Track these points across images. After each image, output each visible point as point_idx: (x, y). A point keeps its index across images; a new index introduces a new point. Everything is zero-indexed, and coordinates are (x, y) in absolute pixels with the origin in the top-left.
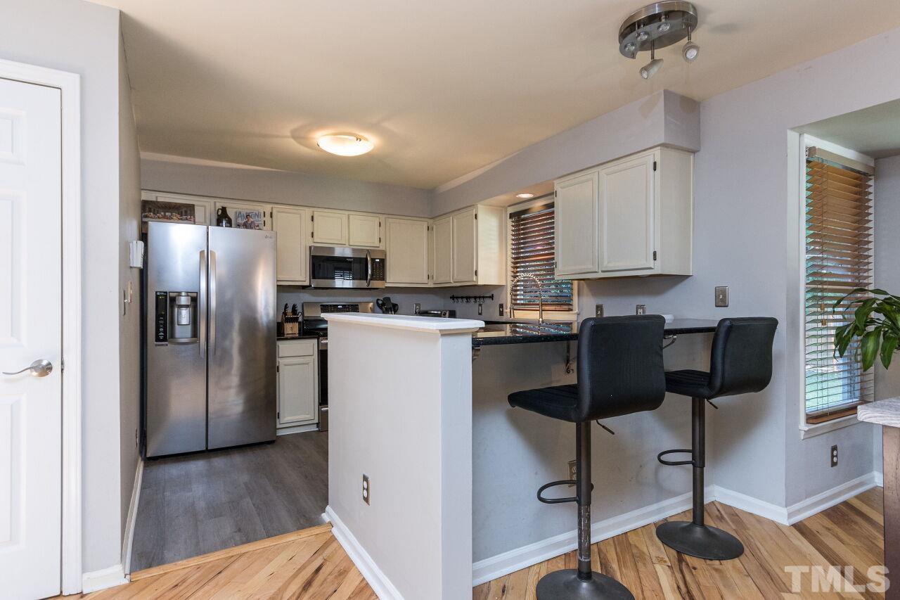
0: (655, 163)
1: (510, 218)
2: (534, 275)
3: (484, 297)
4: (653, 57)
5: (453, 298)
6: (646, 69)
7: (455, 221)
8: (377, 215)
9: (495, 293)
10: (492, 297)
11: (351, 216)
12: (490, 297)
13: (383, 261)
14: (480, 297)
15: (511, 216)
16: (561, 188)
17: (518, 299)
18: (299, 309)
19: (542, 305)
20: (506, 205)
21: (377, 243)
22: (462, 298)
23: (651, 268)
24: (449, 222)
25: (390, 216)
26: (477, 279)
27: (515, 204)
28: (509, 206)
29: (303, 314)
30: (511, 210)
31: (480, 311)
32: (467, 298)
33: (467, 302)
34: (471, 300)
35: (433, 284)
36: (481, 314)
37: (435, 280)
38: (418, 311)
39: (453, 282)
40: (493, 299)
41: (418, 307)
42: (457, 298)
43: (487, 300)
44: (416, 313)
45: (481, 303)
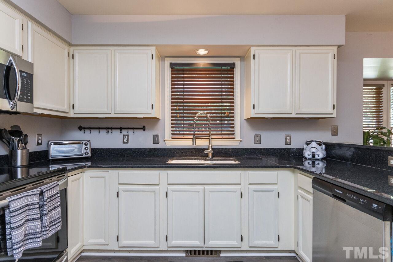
0: (334, 55)
5: (80, 128)
12: (139, 128)
13: (31, 77)
16: (259, 53)
20: (165, 56)
21: (20, 53)
23: (332, 114)
31: (126, 140)
32: (107, 129)
33: (108, 132)
34: (114, 131)
35: (75, 114)
36: (127, 143)
37: (77, 110)
38: (40, 141)
39: (113, 113)
40: (144, 130)
41: (40, 138)
42: (90, 128)
43: (137, 131)
44: (39, 144)
45: (127, 133)
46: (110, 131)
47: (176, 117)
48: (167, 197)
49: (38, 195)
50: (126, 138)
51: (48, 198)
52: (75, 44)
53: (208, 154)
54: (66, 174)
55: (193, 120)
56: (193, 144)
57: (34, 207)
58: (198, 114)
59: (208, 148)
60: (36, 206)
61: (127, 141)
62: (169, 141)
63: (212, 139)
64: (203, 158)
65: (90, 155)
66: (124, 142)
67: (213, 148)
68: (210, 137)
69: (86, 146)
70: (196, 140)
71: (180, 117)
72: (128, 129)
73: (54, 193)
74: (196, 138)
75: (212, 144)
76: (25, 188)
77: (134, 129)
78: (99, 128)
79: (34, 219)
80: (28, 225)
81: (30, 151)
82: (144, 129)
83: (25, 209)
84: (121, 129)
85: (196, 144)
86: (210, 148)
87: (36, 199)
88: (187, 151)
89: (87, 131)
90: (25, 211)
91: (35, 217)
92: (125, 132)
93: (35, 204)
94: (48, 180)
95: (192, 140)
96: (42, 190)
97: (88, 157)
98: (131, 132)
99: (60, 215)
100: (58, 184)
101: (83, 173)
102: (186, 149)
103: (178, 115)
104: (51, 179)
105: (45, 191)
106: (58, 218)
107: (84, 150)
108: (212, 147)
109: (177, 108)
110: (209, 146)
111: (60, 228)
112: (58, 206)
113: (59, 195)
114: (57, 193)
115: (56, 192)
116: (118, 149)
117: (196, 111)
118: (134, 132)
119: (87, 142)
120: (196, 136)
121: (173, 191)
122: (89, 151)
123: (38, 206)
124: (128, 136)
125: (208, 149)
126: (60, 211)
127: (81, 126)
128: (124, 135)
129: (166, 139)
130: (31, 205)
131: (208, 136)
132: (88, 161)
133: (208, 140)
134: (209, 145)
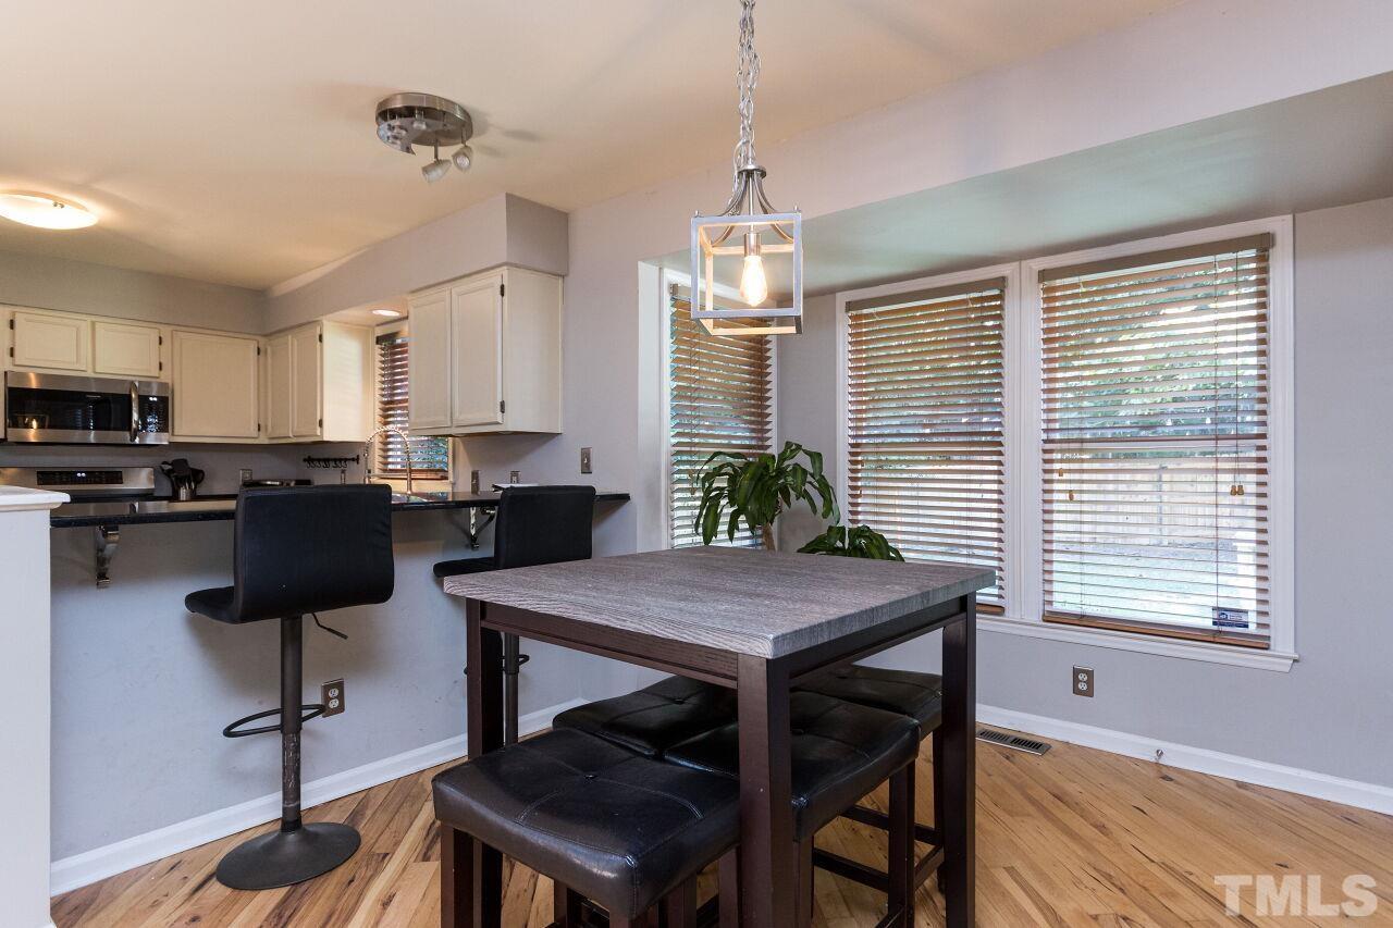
0: (502, 287)
1: (377, 343)
2: (400, 428)
3: (346, 460)
4: (436, 156)
5: (309, 460)
6: (426, 170)
7: (296, 343)
8: (157, 326)
9: (360, 452)
10: (357, 460)
11: (97, 326)
12: (353, 460)
13: (164, 400)
14: (340, 460)
15: (379, 340)
16: (415, 307)
17: (390, 463)
19: (411, 471)
20: (375, 324)
21: (155, 372)
22: (319, 460)
23: (498, 423)
24: (287, 344)
25: (178, 328)
26: (322, 432)
27: (382, 324)
28: (378, 325)
30: (380, 332)
41: (247, 475)
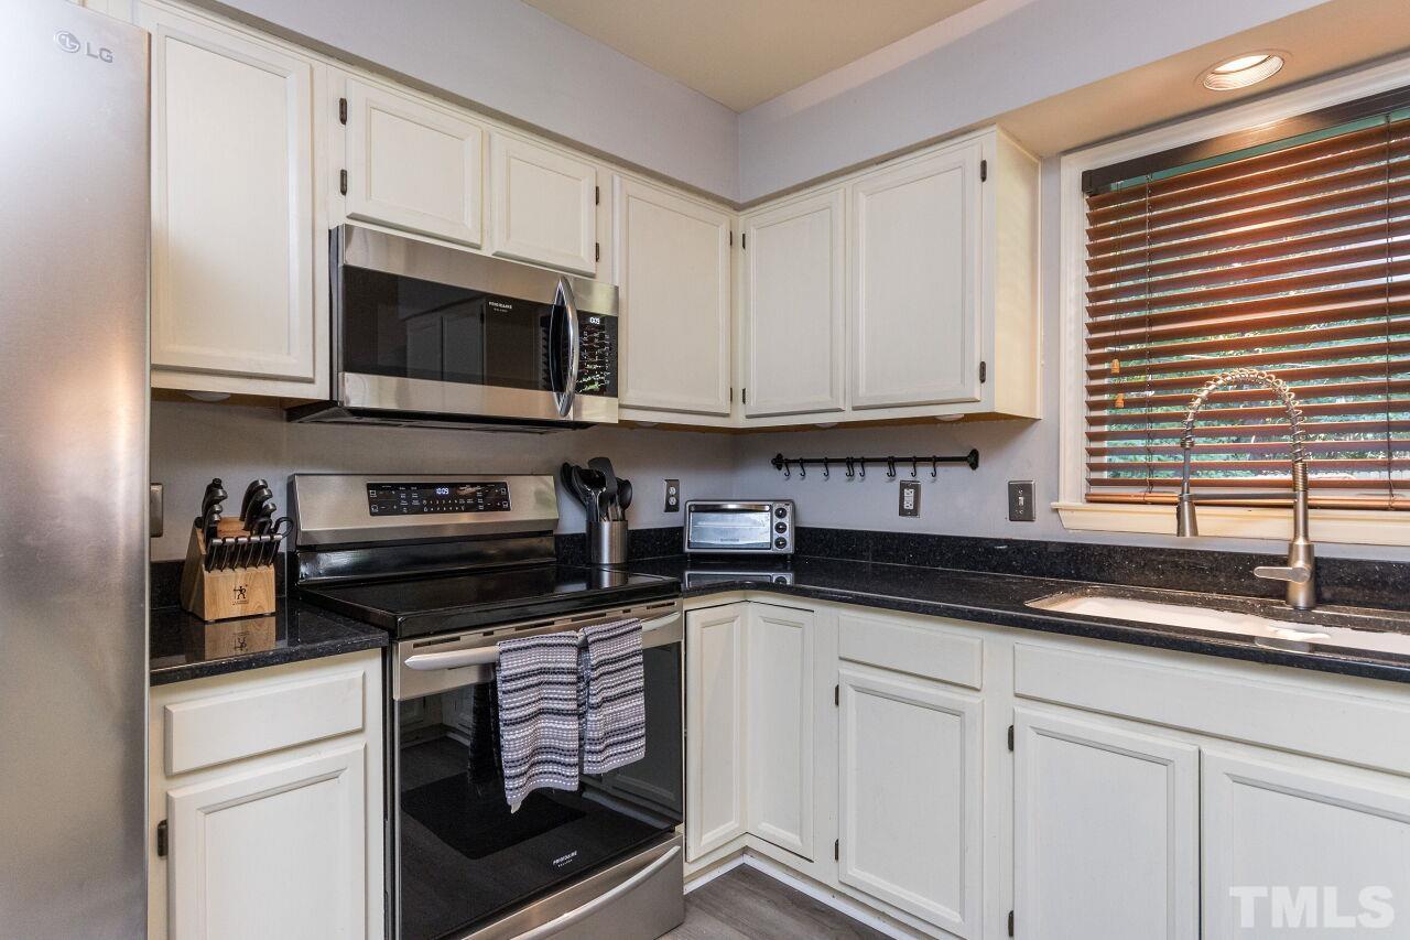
5: (779, 462)
9: (992, 443)
13: (611, 326)
18: (277, 505)
29: (292, 519)
31: (909, 504)
32: (850, 462)
33: (851, 475)
34: (871, 471)
35: (748, 417)
36: (914, 512)
37: (754, 405)
38: (673, 501)
39: (848, 408)
40: (974, 466)
41: (673, 491)
42: (802, 463)
43: (948, 468)
44: (670, 508)
45: (910, 478)
46: (858, 470)
47: (1111, 405)
48: (1011, 747)
49: (575, 651)
50: (909, 494)
51: (601, 664)
52: (746, 200)
53: (1285, 584)
54: (676, 601)
55: (1180, 418)
56: (1180, 531)
57: (561, 678)
58: (1211, 388)
59: (1283, 552)
60: (565, 678)
61: (912, 508)
62: (1075, 513)
63: (1310, 511)
64: (1250, 600)
65: (789, 549)
66: (903, 512)
67: (1317, 554)
68: (1294, 497)
69: (779, 520)
70: (1198, 510)
71: (1129, 404)
72: (915, 461)
73: (628, 651)
74: (1197, 502)
75: (1312, 536)
76: (552, 623)
77: (935, 461)
78: (827, 462)
79: (558, 712)
80: (544, 722)
81: (630, 528)
82: (973, 460)
83: (534, 680)
84: (892, 462)
85: (1195, 531)
86: (1302, 553)
87: (568, 659)
88: (1164, 562)
89: (796, 471)
90: (537, 685)
91: (563, 707)
92: (904, 473)
93: (561, 672)
94: (618, 611)
95: (1173, 509)
96: (587, 637)
97: (786, 555)
98: (924, 472)
99: (642, 718)
100: (641, 628)
101: (744, 605)
102: (1162, 550)
103: (1120, 397)
104: (629, 611)
105: (594, 642)
106: (635, 727)
107: (775, 532)
108: (1309, 549)
109: (1116, 365)
110: (1292, 547)
111: (640, 755)
112: (635, 692)
113: (640, 659)
114: (635, 654)
115: (632, 649)
116: (881, 533)
117: (1205, 374)
118: (934, 475)
119: (782, 505)
120: (1195, 491)
121: (1041, 732)
122: (788, 535)
123: (573, 678)
124: (917, 488)
125: (1283, 561)
126: (643, 709)
127: (779, 456)
128: (903, 486)
129: (1062, 503)
130: (554, 672)
131: (1290, 491)
132: (785, 569)
133: (1290, 512)
134: (1292, 537)
